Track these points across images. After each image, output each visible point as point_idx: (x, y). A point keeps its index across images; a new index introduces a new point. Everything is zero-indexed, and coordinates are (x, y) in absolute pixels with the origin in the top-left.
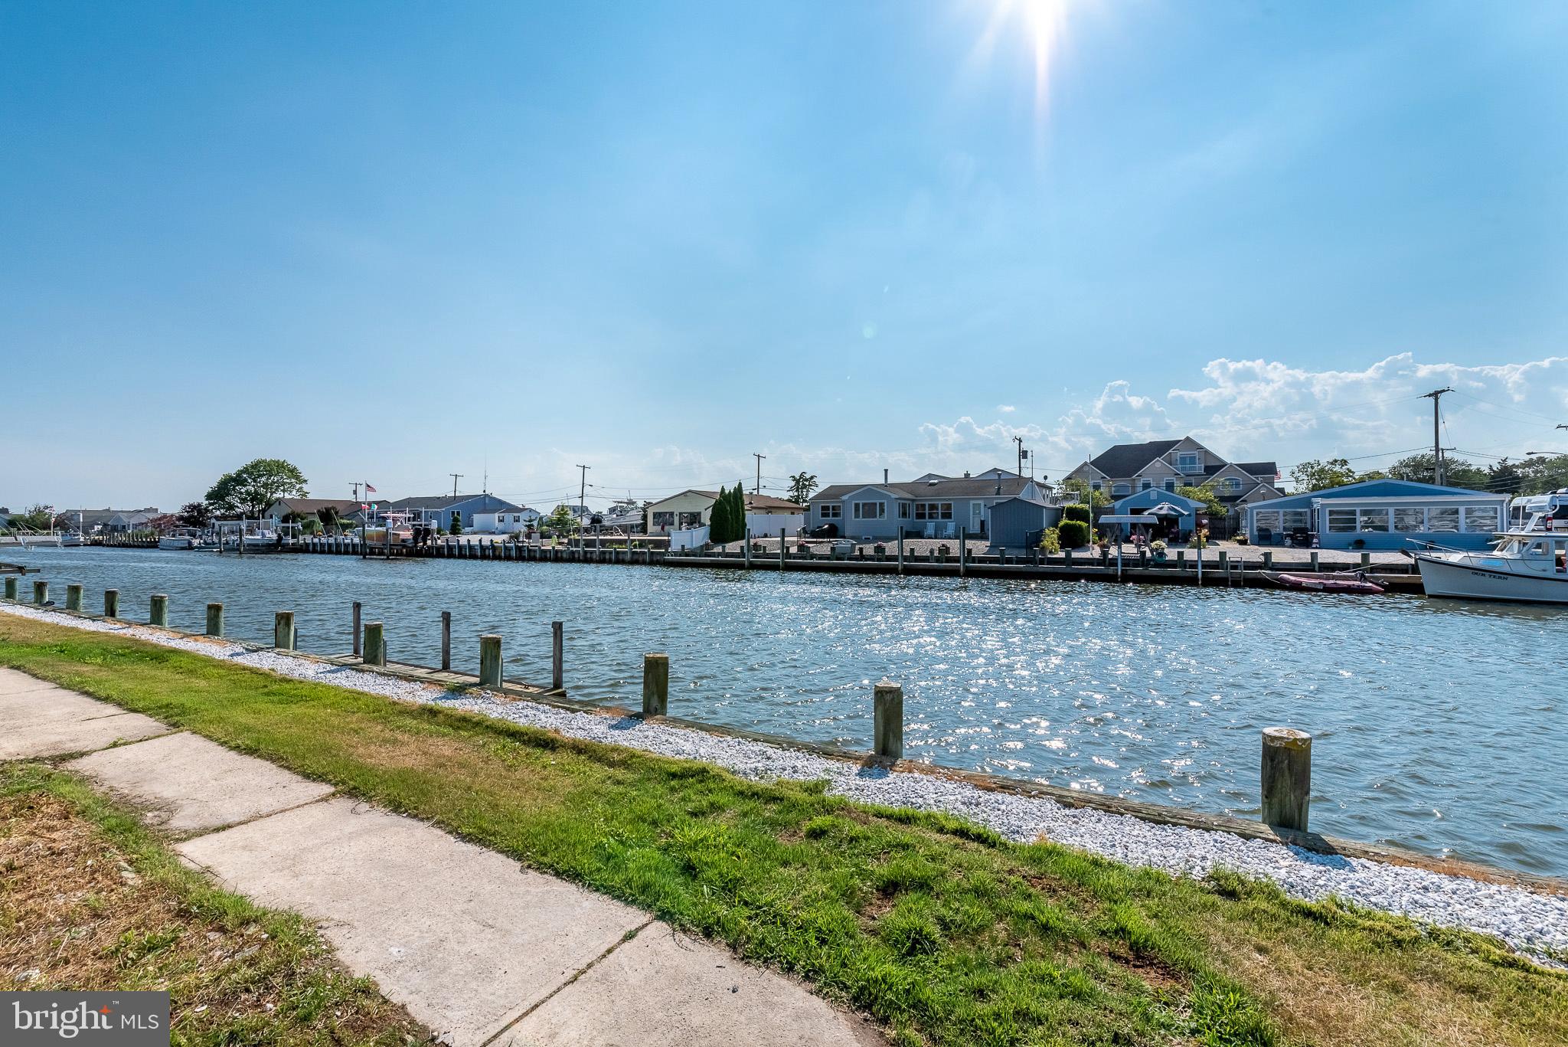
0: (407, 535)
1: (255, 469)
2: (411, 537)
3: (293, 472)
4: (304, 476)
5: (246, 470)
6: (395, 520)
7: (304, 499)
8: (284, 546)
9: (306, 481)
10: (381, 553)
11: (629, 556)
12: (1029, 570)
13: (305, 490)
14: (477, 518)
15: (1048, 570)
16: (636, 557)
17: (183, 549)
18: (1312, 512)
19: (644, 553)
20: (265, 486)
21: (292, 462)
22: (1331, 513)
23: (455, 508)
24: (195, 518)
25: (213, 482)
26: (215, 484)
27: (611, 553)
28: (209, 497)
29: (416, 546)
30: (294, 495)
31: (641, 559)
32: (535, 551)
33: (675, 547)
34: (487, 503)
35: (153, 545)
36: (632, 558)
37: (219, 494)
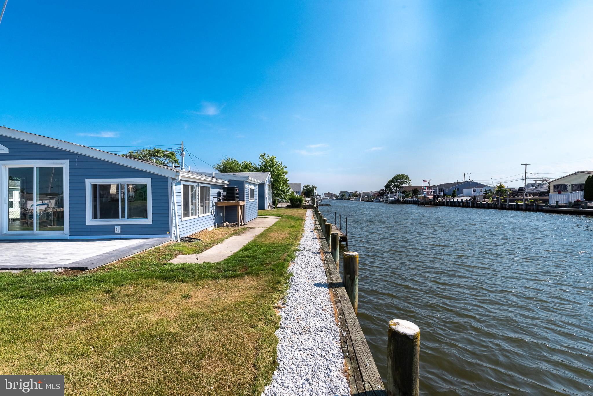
0: (431, 197)
1: (397, 178)
2: (432, 198)
3: (407, 178)
4: (410, 178)
5: (394, 178)
6: (428, 192)
7: (410, 186)
8: (399, 201)
9: (411, 180)
10: (423, 204)
11: (524, 207)
13: (411, 183)
14: (465, 191)
16: (528, 207)
17: (378, 202)
19: (533, 205)
20: (400, 183)
21: (406, 174)
23: (456, 187)
24: (382, 194)
25: (386, 182)
26: (386, 183)
27: (515, 205)
28: (385, 187)
29: (434, 202)
30: (407, 185)
31: (532, 208)
32: (479, 204)
33: (552, 202)
34: (471, 184)
35: (372, 201)
36: (526, 208)
37: (387, 186)
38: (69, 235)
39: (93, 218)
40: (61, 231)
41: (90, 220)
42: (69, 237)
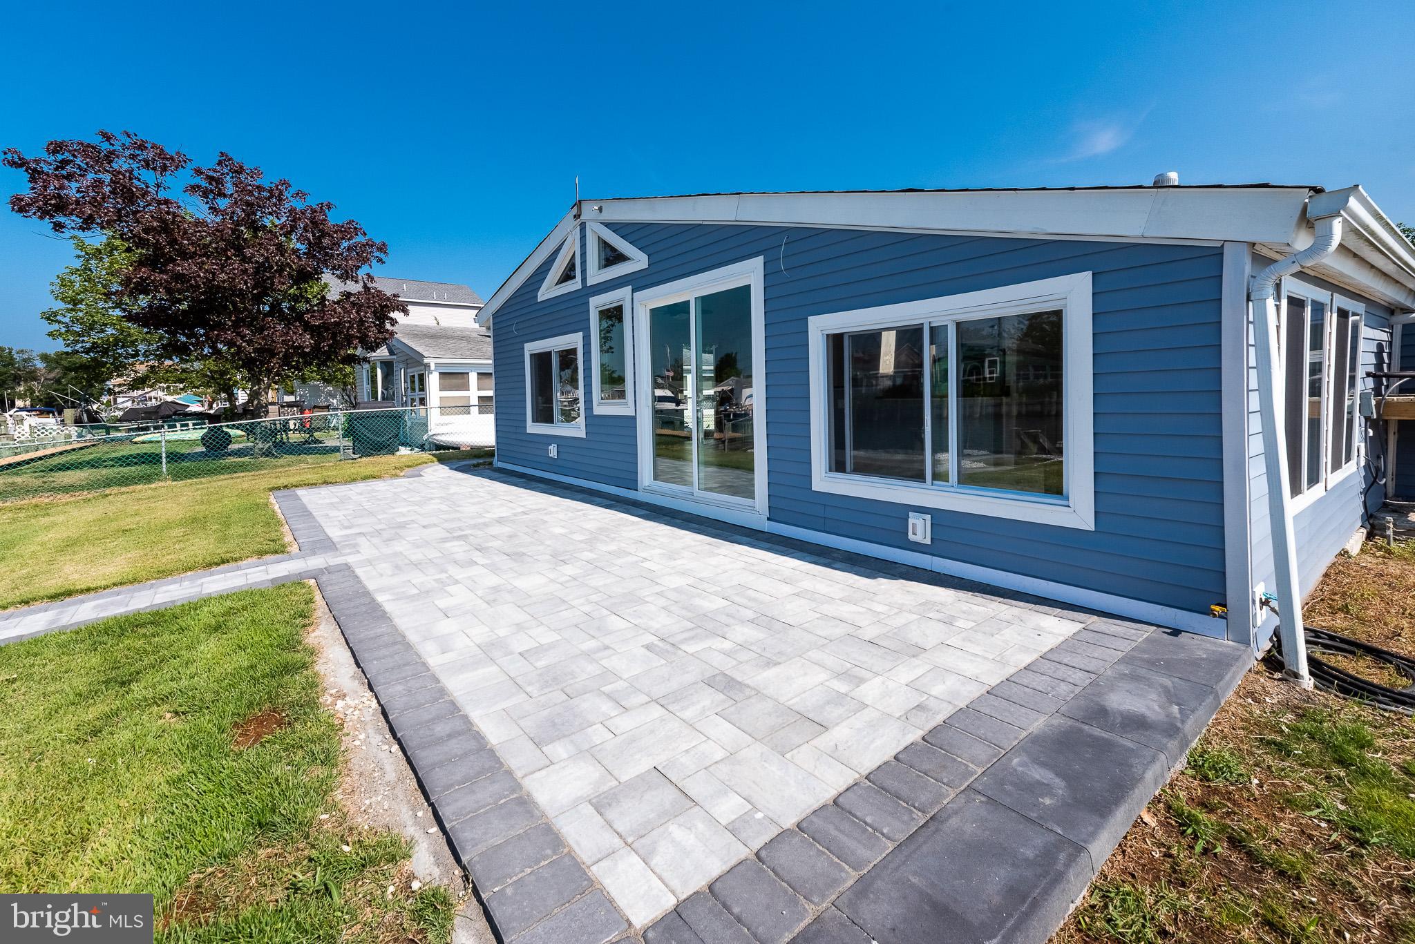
38: (768, 519)
39: (834, 467)
40: (748, 501)
41: (824, 474)
42: (768, 526)
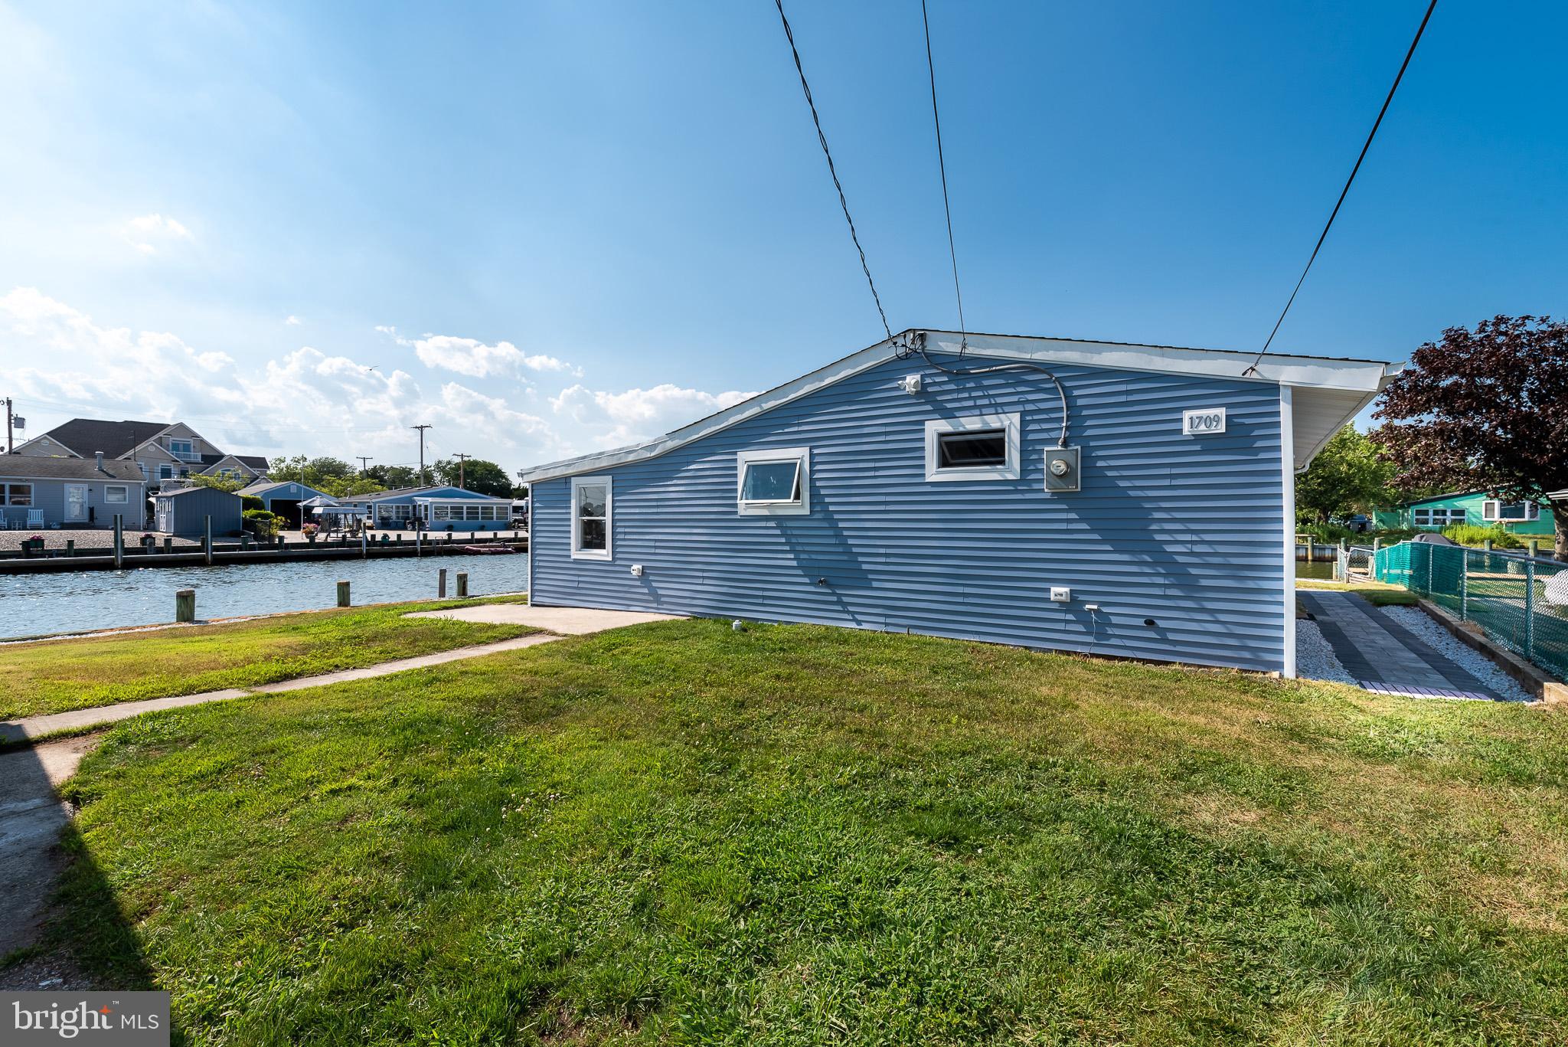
12: (283, 554)
15: (300, 554)
18: (414, 507)
22: (436, 508)
